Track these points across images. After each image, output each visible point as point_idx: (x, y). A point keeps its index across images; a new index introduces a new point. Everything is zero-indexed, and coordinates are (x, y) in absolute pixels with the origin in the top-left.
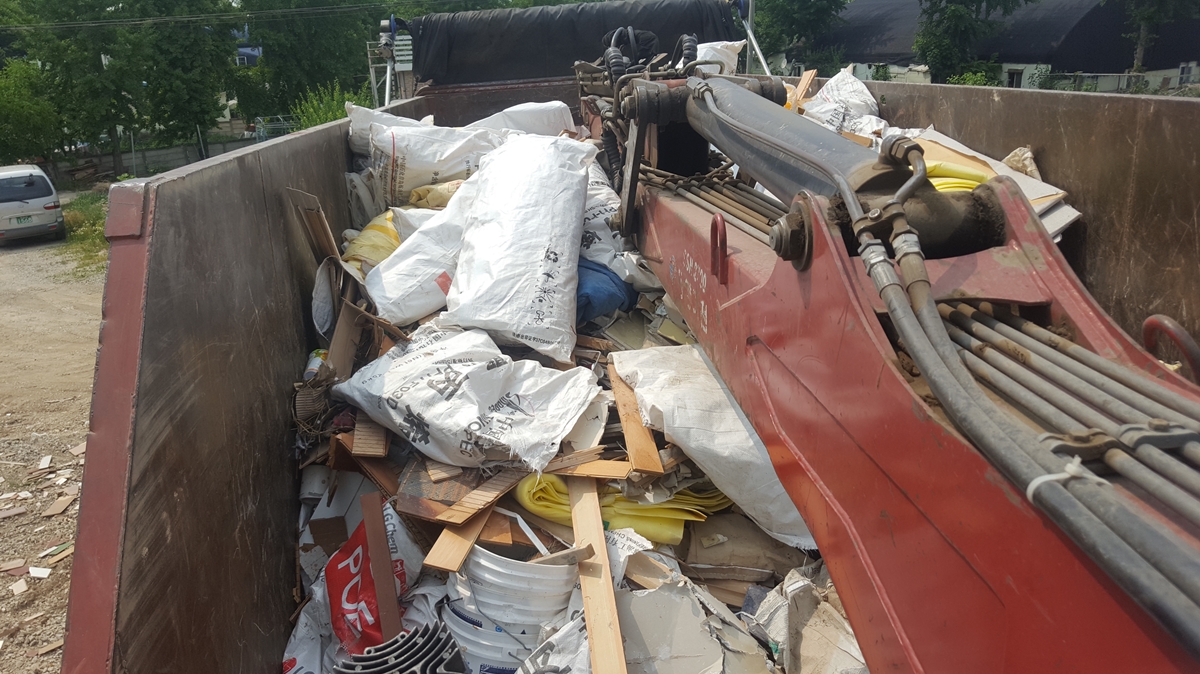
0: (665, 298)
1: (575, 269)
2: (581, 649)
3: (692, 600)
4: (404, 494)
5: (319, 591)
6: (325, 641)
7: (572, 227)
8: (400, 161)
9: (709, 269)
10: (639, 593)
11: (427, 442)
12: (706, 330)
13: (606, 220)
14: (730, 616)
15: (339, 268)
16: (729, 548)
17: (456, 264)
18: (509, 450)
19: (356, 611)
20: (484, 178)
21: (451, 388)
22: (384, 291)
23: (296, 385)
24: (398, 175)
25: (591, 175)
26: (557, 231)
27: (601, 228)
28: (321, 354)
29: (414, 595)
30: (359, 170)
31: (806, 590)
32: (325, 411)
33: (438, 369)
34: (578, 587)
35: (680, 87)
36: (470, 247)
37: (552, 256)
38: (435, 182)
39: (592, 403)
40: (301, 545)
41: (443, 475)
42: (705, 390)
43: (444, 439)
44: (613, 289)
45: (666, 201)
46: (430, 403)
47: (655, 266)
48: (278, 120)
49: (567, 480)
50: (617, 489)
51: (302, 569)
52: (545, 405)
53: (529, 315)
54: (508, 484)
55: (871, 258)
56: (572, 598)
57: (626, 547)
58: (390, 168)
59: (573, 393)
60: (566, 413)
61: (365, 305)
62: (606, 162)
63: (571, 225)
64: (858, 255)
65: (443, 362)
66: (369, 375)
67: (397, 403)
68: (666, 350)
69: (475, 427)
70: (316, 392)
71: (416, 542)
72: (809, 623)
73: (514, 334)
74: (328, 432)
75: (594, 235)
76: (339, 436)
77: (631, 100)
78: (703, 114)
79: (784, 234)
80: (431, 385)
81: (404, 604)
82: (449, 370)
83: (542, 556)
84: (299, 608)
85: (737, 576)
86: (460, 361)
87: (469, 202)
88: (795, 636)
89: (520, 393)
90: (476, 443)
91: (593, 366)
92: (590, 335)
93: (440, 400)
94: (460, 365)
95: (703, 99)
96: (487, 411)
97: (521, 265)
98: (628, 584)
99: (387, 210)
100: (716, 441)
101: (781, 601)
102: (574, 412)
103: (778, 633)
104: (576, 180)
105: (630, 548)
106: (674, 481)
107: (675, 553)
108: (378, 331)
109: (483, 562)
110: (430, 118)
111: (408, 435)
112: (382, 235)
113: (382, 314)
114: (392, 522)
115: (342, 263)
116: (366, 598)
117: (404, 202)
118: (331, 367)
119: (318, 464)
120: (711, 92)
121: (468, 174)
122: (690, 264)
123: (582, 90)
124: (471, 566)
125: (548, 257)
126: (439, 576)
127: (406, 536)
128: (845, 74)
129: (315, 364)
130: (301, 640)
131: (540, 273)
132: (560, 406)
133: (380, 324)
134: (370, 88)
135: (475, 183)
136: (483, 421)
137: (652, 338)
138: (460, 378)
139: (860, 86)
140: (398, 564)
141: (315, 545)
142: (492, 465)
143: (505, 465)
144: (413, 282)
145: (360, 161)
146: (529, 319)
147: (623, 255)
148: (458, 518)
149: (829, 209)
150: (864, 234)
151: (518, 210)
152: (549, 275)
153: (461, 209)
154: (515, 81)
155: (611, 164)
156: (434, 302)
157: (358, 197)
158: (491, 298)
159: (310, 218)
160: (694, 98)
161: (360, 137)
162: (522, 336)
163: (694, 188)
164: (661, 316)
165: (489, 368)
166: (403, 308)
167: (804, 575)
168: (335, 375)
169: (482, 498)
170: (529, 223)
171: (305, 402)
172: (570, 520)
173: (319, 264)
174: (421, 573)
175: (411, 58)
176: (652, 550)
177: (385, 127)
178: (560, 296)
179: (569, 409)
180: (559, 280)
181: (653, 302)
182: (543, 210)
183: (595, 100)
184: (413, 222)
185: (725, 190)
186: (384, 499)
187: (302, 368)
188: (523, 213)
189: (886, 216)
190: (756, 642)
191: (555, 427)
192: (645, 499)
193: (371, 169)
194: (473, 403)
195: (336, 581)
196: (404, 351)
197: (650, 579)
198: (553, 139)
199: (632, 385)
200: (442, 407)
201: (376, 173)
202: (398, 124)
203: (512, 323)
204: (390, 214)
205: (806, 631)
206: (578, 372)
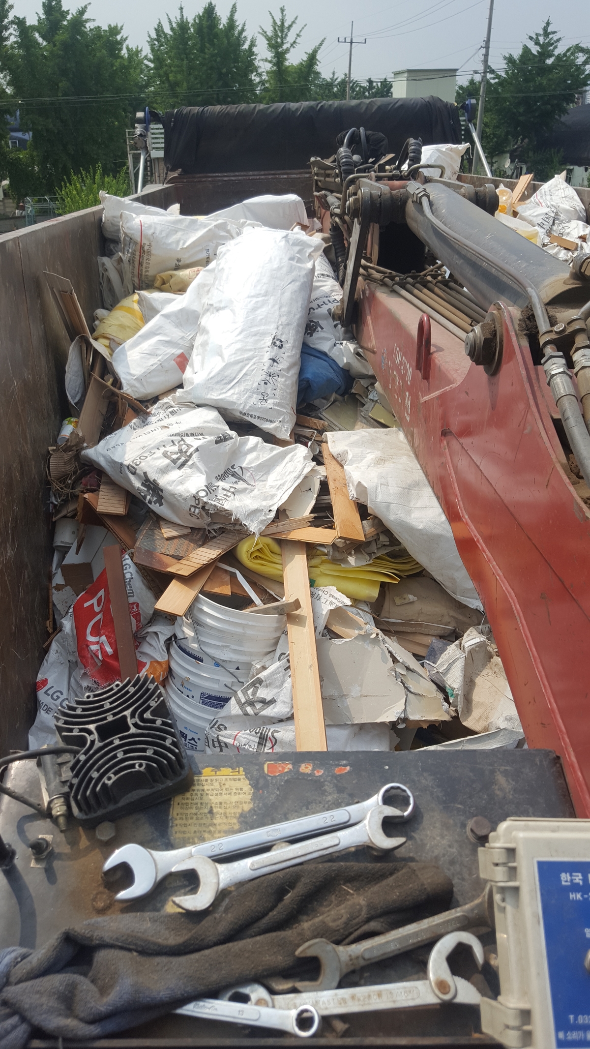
0: (377, 385)
1: (298, 356)
2: (286, 685)
3: (382, 650)
4: (140, 548)
5: (68, 624)
6: (72, 666)
7: (297, 316)
8: (146, 248)
9: (414, 364)
10: (337, 641)
11: (161, 504)
12: (408, 419)
13: (329, 310)
14: (414, 664)
15: (89, 345)
16: (418, 606)
17: (193, 346)
18: (231, 515)
19: (98, 643)
20: (220, 267)
21: (183, 459)
22: (128, 367)
23: (50, 448)
24: (145, 261)
25: (317, 268)
26: (284, 320)
27: (323, 317)
28: (72, 422)
29: (148, 632)
30: (110, 254)
31: (481, 645)
32: (75, 473)
33: (172, 441)
34: (285, 633)
35: (401, 190)
36: (205, 331)
37: (278, 343)
38: (177, 268)
39: (306, 477)
40: (54, 585)
41: (174, 533)
42: (406, 470)
43: (176, 503)
44: (331, 374)
45: (384, 297)
46: (164, 471)
47: (369, 355)
48: (45, 200)
49: (280, 542)
50: (324, 552)
51: (54, 605)
52: (265, 476)
53: (255, 396)
54: (229, 544)
55: (552, 370)
56: (280, 642)
57: (328, 602)
58: (138, 253)
59: (290, 467)
60: (283, 484)
61: (111, 380)
62: (333, 255)
63: (297, 315)
64: (541, 364)
65: (177, 435)
66: (113, 444)
67: (136, 469)
68: (375, 432)
69: (202, 494)
70: (67, 456)
71: (150, 588)
72: (482, 674)
73: (241, 412)
74: (77, 491)
75: (317, 324)
76: (86, 496)
77: (356, 200)
78: (420, 218)
79: (478, 341)
80: (165, 455)
81: (138, 639)
82: (182, 442)
83: (256, 606)
84: (52, 637)
85: (423, 630)
86: (192, 435)
87: (206, 289)
88: (469, 683)
89: (244, 465)
90: (203, 508)
91: (310, 444)
92: (309, 416)
93: (173, 468)
94: (192, 438)
95: (421, 203)
96: (214, 480)
97: (250, 350)
98: (328, 633)
99: (134, 292)
100: (413, 516)
101: (459, 653)
102: (290, 484)
103: (454, 680)
104: (303, 273)
105: (331, 603)
106: (373, 548)
107: (371, 608)
108: (122, 404)
109: (205, 609)
110: (176, 207)
111: (145, 497)
112: (129, 316)
113: (126, 389)
114: (130, 570)
115: (92, 341)
116: (107, 633)
117: (149, 285)
118: (81, 434)
119: (68, 517)
120: (428, 197)
121: (208, 261)
122: (399, 358)
123: (317, 184)
124: (195, 612)
125: (274, 344)
126: (169, 617)
127: (141, 583)
128: (559, 179)
129: (67, 430)
130: (52, 664)
131: (266, 358)
132: (278, 478)
133: (123, 397)
134: (128, 173)
135: (213, 270)
136: (210, 489)
137: (364, 420)
138: (191, 450)
139: (571, 191)
140: (134, 606)
141: (66, 585)
142: (216, 527)
143: (228, 527)
144: (154, 361)
145: (112, 246)
146: (255, 399)
147: (342, 344)
148: (185, 571)
149: (520, 320)
150: (549, 346)
151: (249, 299)
152: (274, 360)
153: (199, 295)
154: (256, 173)
155: (337, 257)
156: (171, 380)
157: (109, 280)
158: (222, 379)
159: (64, 298)
160: (413, 202)
161: (112, 224)
162: (248, 415)
163: (409, 286)
164: (373, 400)
165: (217, 442)
166: (145, 383)
167: (482, 632)
168: (84, 441)
169: (205, 554)
170: (259, 312)
171: (57, 464)
172: (282, 576)
173: (72, 340)
174: (154, 614)
175: (163, 145)
176: (351, 606)
177: (134, 215)
178: (283, 380)
179: (286, 481)
180: (283, 365)
181: (367, 388)
182: (272, 300)
183: (326, 196)
184: (156, 305)
185: (436, 289)
186: (123, 551)
187: (56, 433)
188: (253, 302)
189: (570, 330)
190: (434, 687)
191: (273, 496)
192: (348, 562)
193: (121, 254)
194: (201, 473)
195: (82, 618)
196: (145, 423)
197: (347, 630)
198: (283, 233)
199: (342, 463)
200: (175, 475)
201: (125, 257)
202: (146, 213)
203: (239, 402)
204: (136, 297)
205: (478, 680)
206: (295, 449)
